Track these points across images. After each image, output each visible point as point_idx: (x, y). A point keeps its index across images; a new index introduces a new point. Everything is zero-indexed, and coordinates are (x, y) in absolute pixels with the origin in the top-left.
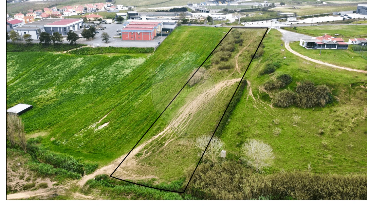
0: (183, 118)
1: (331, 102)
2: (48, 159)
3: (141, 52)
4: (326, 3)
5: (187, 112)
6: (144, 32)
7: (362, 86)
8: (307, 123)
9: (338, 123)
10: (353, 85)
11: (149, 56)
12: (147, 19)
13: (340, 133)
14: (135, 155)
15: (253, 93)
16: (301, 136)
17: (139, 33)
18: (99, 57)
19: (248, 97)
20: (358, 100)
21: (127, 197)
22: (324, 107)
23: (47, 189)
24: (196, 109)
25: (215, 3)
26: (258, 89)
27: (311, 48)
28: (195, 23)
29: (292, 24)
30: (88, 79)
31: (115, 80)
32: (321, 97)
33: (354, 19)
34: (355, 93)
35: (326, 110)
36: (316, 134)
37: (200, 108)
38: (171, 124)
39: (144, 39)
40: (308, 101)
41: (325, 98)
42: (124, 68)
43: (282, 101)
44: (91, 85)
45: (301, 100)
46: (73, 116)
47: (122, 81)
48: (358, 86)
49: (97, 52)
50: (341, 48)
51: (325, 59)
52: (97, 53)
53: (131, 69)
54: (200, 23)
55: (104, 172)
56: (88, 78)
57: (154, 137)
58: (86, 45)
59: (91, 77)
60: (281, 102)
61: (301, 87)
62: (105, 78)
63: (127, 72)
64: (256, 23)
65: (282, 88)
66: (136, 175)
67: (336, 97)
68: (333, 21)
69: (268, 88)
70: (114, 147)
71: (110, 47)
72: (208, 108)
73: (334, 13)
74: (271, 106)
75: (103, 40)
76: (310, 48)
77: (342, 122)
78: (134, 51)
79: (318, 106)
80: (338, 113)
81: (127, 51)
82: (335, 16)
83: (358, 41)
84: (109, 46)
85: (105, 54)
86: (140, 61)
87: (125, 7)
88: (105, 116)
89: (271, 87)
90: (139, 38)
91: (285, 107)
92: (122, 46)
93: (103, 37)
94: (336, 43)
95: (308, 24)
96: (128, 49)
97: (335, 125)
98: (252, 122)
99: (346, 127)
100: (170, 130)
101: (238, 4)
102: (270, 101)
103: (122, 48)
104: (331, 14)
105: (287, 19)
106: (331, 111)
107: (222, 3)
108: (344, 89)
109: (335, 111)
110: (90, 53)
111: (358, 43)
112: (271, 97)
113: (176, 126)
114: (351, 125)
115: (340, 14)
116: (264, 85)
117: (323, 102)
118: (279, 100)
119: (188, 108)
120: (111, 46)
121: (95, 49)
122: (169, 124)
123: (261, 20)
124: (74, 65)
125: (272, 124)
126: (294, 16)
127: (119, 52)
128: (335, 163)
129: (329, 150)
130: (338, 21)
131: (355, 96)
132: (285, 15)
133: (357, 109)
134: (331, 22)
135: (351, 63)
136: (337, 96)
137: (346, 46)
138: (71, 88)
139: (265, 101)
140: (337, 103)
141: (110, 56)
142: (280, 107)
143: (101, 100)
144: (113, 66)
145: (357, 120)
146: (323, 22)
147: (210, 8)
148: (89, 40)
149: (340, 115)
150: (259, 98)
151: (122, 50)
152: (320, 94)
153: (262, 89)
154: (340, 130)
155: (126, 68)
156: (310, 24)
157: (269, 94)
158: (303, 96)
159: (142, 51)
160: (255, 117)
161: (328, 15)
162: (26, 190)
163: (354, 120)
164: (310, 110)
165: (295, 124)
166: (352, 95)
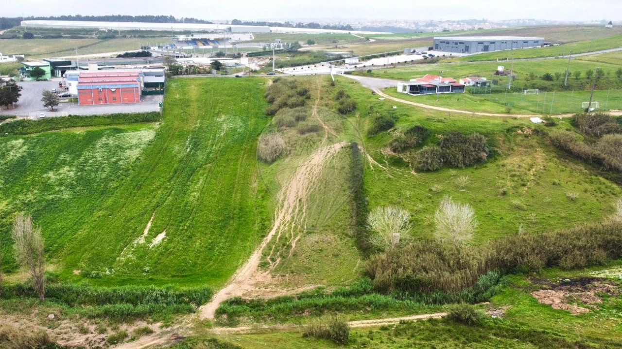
0: (292, 206)
1: (493, 156)
2: (104, 298)
3: (136, 121)
4: (373, 40)
5: (291, 197)
6: (124, 87)
7: (520, 132)
8: (476, 185)
9: (516, 179)
10: (508, 130)
11: (157, 125)
12: (99, 69)
13: (526, 189)
14: (258, 266)
15: (375, 159)
16: (480, 201)
17: (113, 90)
18: (58, 135)
19: (371, 166)
20: (522, 149)
21: (304, 315)
22: (486, 163)
23: (154, 334)
24: (304, 191)
25: (190, 44)
26: (381, 154)
27: (418, 93)
28: (194, 73)
29: (356, 67)
30: (61, 174)
31: (119, 169)
32: (479, 149)
33: (438, 56)
34: (514, 141)
35: (491, 166)
36: (497, 195)
37: (310, 189)
38: (278, 218)
39: (124, 101)
40: (464, 157)
41: (484, 151)
42: (123, 148)
43: (429, 161)
44: (75, 183)
45: (455, 157)
46: (82, 233)
47: (133, 170)
48: (514, 131)
49: (46, 127)
50: (457, 91)
51: (447, 105)
52: (47, 130)
53: (138, 150)
54: (204, 73)
55: (228, 295)
56: (60, 171)
57: (265, 238)
58: (14, 117)
59: (65, 169)
60: (427, 163)
61: (448, 140)
62: (97, 168)
63: (134, 154)
64: (299, 68)
65: (419, 146)
66: (285, 289)
67: (495, 149)
68: (412, 61)
69: (399, 149)
70: (212, 263)
71: (70, 116)
72: (322, 187)
73: (406, 50)
74: (413, 172)
75: (46, 106)
76: (416, 93)
77: (519, 176)
78: (121, 121)
79: (479, 161)
80: (509, 167)
81: (108, 121)
82: (408, 55)
83: (472, 81)
84: (67, 115)
85: (65, 129)
86: (146, 134)
87: (7, 57)
88: (149, 225)
89: (403, 145)
90: (114, 99)
91: (437, 170)
92: (95, 114)
93: (44, 99)
94: (450, 84)
95: (379, 66)
96: (109, 117)
97: (513, 181)
98: (400, 196)
99: (528, 181)
100: (283, 226)
101: (231, 46)
102: (408, 166)
103: (96, 116)
104: (402, 53)
105: (344, 61)
106: (497, 165)
107: (204, 45)
108: (500, 137)
109: (503, 166)
110: (32, 131)
111: (472, 83)
112: (406, 160)
113: (288, 218)
114: (532, 178)
115: (414, 52)
116: (391, 144)
117: (484, 155)
118: (424, 162)
119: (290, 191)
120: (72, 115)
121: (39, 121)
122: (274, 219)
123: (304, 64)
124: (11, 153)
125: (431, 194)
126: (351, 56)
127: (93, 123)
128: (540, 223)
129: (525, 210)
130: (418, 60)
131: (516, 145)
132: (339, 54)
133: (528, 160)
134: (409, 62)
135: (483, 108)
136: (496, 146)
137: (462, 87)
138: (36, 191)
139: (400, 167)
140: (499, 155)
141: (79, 131)
142: (428, 171)
143: (115, 203)
144: (97, 147)
145: (536, 171)
146: (399, 63)
147: (193, 52)
148: (8, 109)
149: (513, 169)
150: (389, 165)
151: (97, 119)
152: (477, 145)
153: (388, 152)
154: (524, 185)
155: (127, 148)
156: (382, 66)
157: (401, 157)
158: (455, 151)
159: (138, 118)
160: (401, 189)
161: (398, 54)
162: (117, 343)
163: (533, 172)
164: (471, 169)
165: (463, 188)
166: (513, 144)
